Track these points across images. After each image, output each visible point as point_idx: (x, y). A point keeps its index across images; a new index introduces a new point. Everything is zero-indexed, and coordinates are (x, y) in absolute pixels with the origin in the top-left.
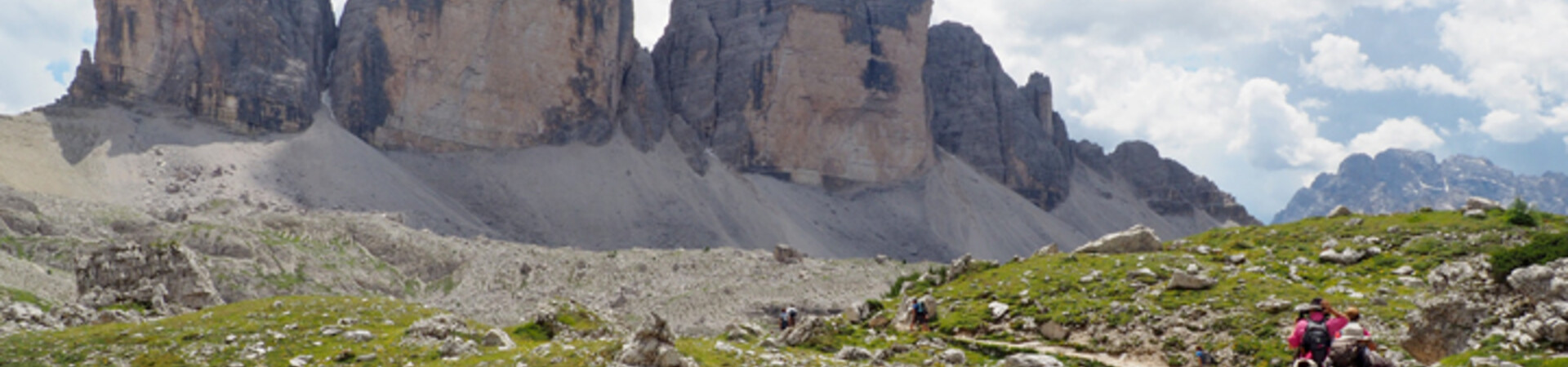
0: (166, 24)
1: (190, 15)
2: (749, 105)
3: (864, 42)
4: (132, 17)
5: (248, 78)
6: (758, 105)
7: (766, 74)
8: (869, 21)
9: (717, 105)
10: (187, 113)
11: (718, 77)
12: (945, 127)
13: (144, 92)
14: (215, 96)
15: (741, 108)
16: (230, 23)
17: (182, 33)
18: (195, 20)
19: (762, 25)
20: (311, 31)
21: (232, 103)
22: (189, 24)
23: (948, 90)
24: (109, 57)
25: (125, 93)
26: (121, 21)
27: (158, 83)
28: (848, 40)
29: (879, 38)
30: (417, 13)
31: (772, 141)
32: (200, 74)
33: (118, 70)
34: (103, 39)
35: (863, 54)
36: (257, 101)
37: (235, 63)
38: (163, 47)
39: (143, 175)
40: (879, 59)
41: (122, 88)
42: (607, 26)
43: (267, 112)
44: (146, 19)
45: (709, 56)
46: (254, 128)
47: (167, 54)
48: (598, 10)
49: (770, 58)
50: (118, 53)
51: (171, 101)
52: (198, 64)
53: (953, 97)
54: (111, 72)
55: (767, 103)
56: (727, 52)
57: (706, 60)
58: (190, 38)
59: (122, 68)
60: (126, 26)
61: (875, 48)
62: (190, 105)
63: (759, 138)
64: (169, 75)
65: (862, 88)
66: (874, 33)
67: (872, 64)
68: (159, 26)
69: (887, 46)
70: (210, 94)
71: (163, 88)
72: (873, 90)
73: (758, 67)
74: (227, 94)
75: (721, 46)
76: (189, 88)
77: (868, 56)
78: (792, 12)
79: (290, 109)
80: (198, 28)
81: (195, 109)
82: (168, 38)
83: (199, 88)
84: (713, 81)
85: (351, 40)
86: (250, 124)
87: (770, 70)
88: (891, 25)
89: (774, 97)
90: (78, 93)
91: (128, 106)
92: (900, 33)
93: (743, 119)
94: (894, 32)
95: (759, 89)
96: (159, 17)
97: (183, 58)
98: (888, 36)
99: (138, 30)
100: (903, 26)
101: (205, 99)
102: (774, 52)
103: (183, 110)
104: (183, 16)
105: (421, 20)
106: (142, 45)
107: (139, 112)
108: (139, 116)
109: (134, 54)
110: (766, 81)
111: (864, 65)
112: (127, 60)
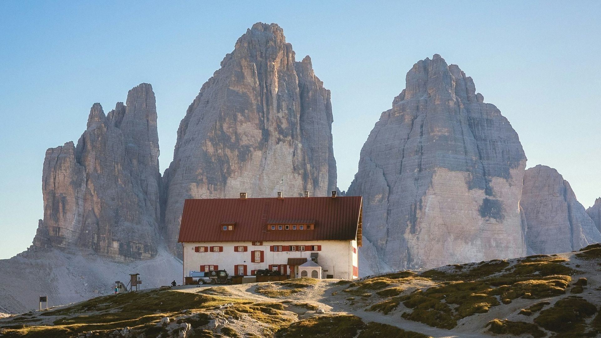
0: (81, 202)
1: (92, 196)
2: (408, 230)
3: (481, 188)
4: (64, 200)
5: (123, 230)
6: (413, 231)
7: (418, 211)
8: (484, 174)
9: (388, 229)
10: (93, 252)
11: (389, 212)
12: (536, 237)
13: (70, 241)
14: (107, 241)
15: (403, 232)
16: (113, 199)
17: (89, 207)
18: (95, 199)
19: (416, 180)
20: (153, 198)
21: (116, 245)
22: (92, 201)
23: (538, 212)
24: (52, 223)
25: (61, 242)
26: (58, 202)
27: (77, 235)
28: (470, 188)
29: (491, 184)
30: (213, 186)
31: (422, 251)
32: (99, 229)
33: (57, 229)
34: (49, 212)
35: (480, 195)
36: (128, 244)
37: (116, 222)
38: (79, 215)
39: (76, 292)
40: (491, 198)
41: (60, 239)
42: (321, 184)
43: (134, 250)
44: (71, 200)
45: (383, 198)
46: (127, 258)
47: (81, 219)
48: (315, 175)
49: (421, 201)
50: (57, 220)
51: (84, 245)
52: (98, 224)
53: (541, 217)
54: (53, 231)
55: (419, 230)
56: (393, 197)
57: (381, 201)
58: (93, 209)
59: (59, 228)
60: (61, 205)
61: (489, 191)
62: (94, 247)
63: (414, 251)
64: (83, 230)
65: (480, 217)
66: (488, 182)
67: (486, 201)
68: (77, 203)
69: (496, 189)
70: (104, 241)
71: (79, 238)
72: (487, 218)
73: (413, 207)
74: (113, 240)
75: (390, 192)
76: (93, 238)
77: (484, 196)
78: (435, 172)
79: (146, 246)
80: (97, 203)
81: (97, 249)
82: (81, 209)
83: (98, 237)
84: (385, 215)
85: (177, 202)
86: (125, 256)
87: (421, 209)
88: (499, 176)
89: (423, 225)
90: (38, 244)
91: (62, 250)
92: (505, 180)
93: (404, 240)
94: (501, 180)
95: (414, 220)
96: (77, 198)
97: (89, 220)
98: (497, 183)
99: (67, 207)
100: (507, 176)
101: (102, 243)
102: (423, 198)
103: (91, 251)
104: (89, 197)
105: (215, 190)
106: (69, 215)
107: (69, 253)
108: (69, 255)
109: (65, 220)
110: (418, 216)
111: (481, 203)
112: (62, 224)
